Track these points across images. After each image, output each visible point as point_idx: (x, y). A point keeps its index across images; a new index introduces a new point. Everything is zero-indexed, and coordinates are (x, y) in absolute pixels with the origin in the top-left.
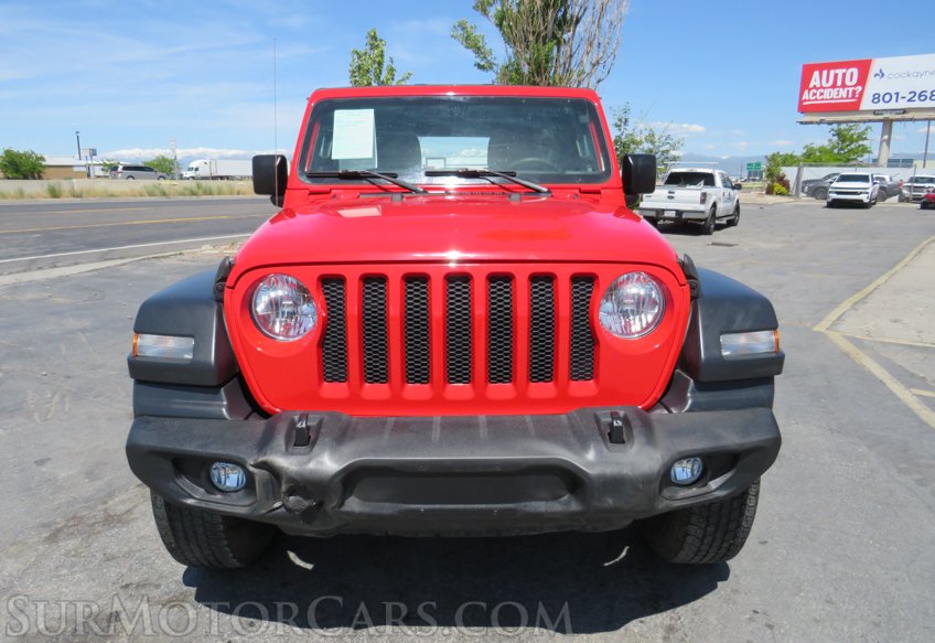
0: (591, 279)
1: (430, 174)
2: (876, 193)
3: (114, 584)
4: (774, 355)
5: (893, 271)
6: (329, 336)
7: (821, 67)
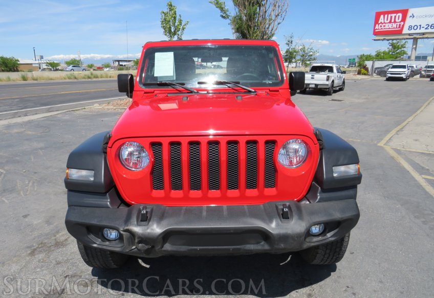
0: (274, 142)
1: (199, 83)
2: (409, 74)
3: (61, 275)
4: (357, 176)
5: (416, 114)
6: (155, 169)
7: (384, 13)
